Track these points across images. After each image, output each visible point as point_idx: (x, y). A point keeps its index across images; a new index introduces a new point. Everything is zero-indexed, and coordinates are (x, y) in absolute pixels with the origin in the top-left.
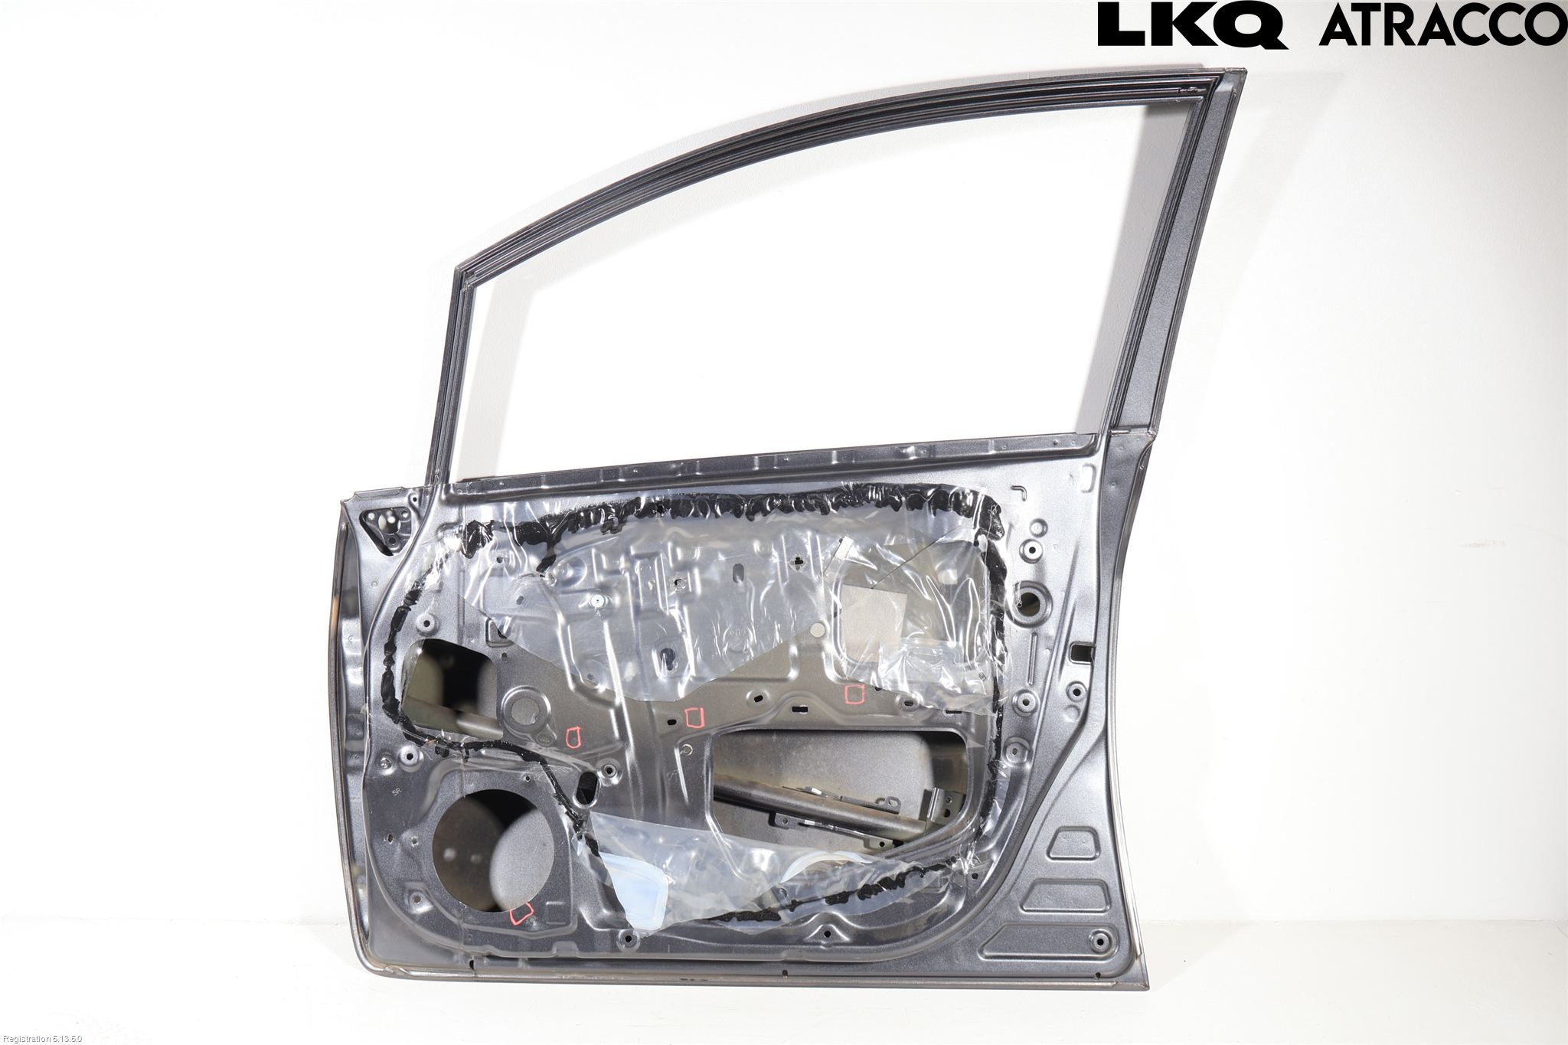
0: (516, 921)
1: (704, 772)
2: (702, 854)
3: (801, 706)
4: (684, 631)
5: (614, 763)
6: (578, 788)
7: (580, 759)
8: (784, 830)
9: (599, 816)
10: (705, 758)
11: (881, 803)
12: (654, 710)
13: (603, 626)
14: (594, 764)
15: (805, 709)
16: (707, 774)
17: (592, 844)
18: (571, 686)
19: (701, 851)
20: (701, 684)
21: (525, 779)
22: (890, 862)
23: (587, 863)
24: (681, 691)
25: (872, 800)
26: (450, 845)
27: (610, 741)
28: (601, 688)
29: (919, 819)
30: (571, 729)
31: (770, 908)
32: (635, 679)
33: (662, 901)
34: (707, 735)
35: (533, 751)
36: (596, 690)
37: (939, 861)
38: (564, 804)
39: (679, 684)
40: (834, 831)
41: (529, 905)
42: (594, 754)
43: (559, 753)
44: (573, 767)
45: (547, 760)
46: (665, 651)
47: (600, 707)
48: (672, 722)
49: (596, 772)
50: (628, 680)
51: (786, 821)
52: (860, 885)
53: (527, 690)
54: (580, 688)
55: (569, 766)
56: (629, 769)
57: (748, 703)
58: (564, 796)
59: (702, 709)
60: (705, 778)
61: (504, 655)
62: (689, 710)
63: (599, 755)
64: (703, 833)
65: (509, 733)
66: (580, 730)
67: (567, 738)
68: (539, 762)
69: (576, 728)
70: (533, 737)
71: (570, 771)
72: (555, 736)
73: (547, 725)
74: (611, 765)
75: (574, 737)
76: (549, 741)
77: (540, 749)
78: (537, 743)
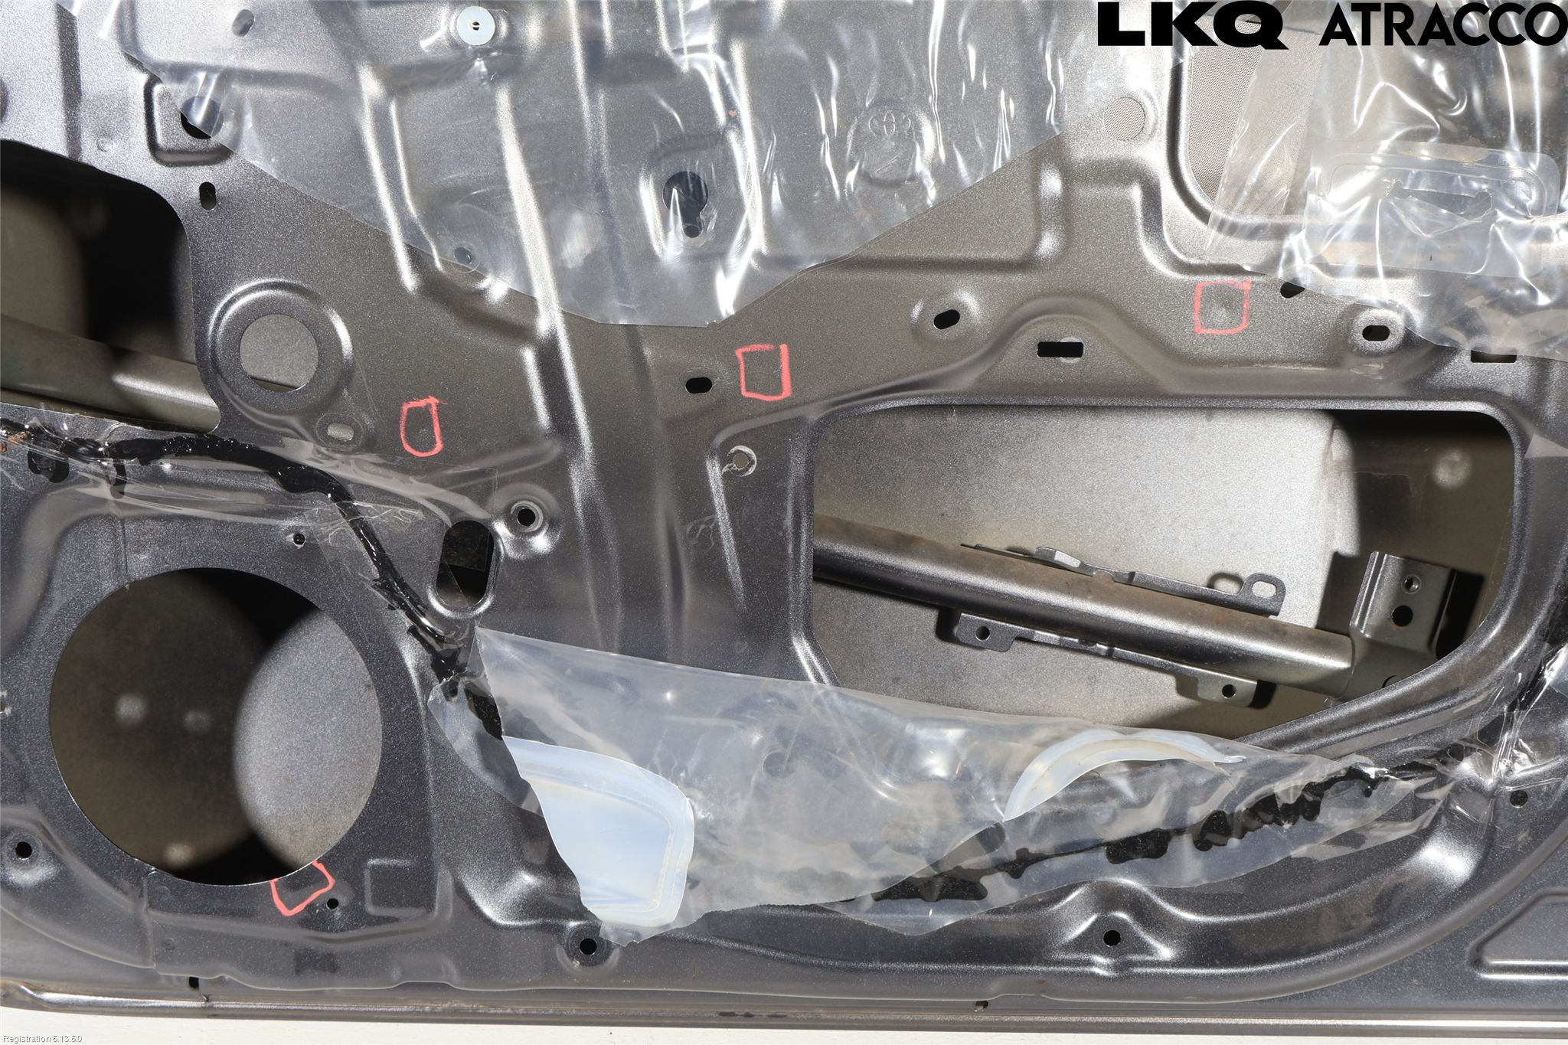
0: (290, 908)
1: (789, 521)
2: (785, 743)
3: (1063, 341)
4: (734, 121)
5: (539, 498)
6: (442, 565)
7: (442, 486)
8: (979, 653)
9: (502, 639)
10: (791, 483)
11: (1226, 588)
12: (647, 352)
13: (494, 104)
14: (481, 500)
15: (1075, 350)
16: (797, 524)
17: (485, 708)
18: (409, 279)
19: (782, 733)
20: (784, 275)
21: (291, 538)
22: (1284, 756)
23: (473, 762)
24: (727, 295)
25: (1197, 580)
26: (130, 688)
27: (523, 434)
28: (497, 288)
29: (1317, 627)
30: (413, 404)
31: (959, 868)
32: (592, 261)
33: (680, 856)
34: (798, 422)
35: (311, 464)
36: (481, 294)
37: (1417, 754)
38: (405, 608)
39: (720, 277)
40: (1109, 655)
41: (321, 867)
42: (481, 473)
43: (381, 471)
44: (424, 509)
45: (350, 488)
46: (678, 179)
47: (492, 343)
48: (699, 385)
49: (490, 521)
50: (570, 266)
51: (984, 632)
52: (1198, 813)
53: (279, 293)
54: (434, 287)
55: (414, 505)
56: (579, 512)
57: (916, 330)
58: (404, 586)
59: (784, 348)
60: (790, 537)
61: (207, 191)
62: (747, 349)
63: (497, 476)
64: (788, 688)
65: (236, 413)
66: (438, 406)
67: (402, 429)
68: (329, 495)
69: (428, 401)
70: (304, 426)
71: (416, 518)
72: (368, 422)
73: (345, 392)
74: (532, 504)
75: (423, 427)
76: (353, 438)
77: (329, 458)
78: (319, 443)
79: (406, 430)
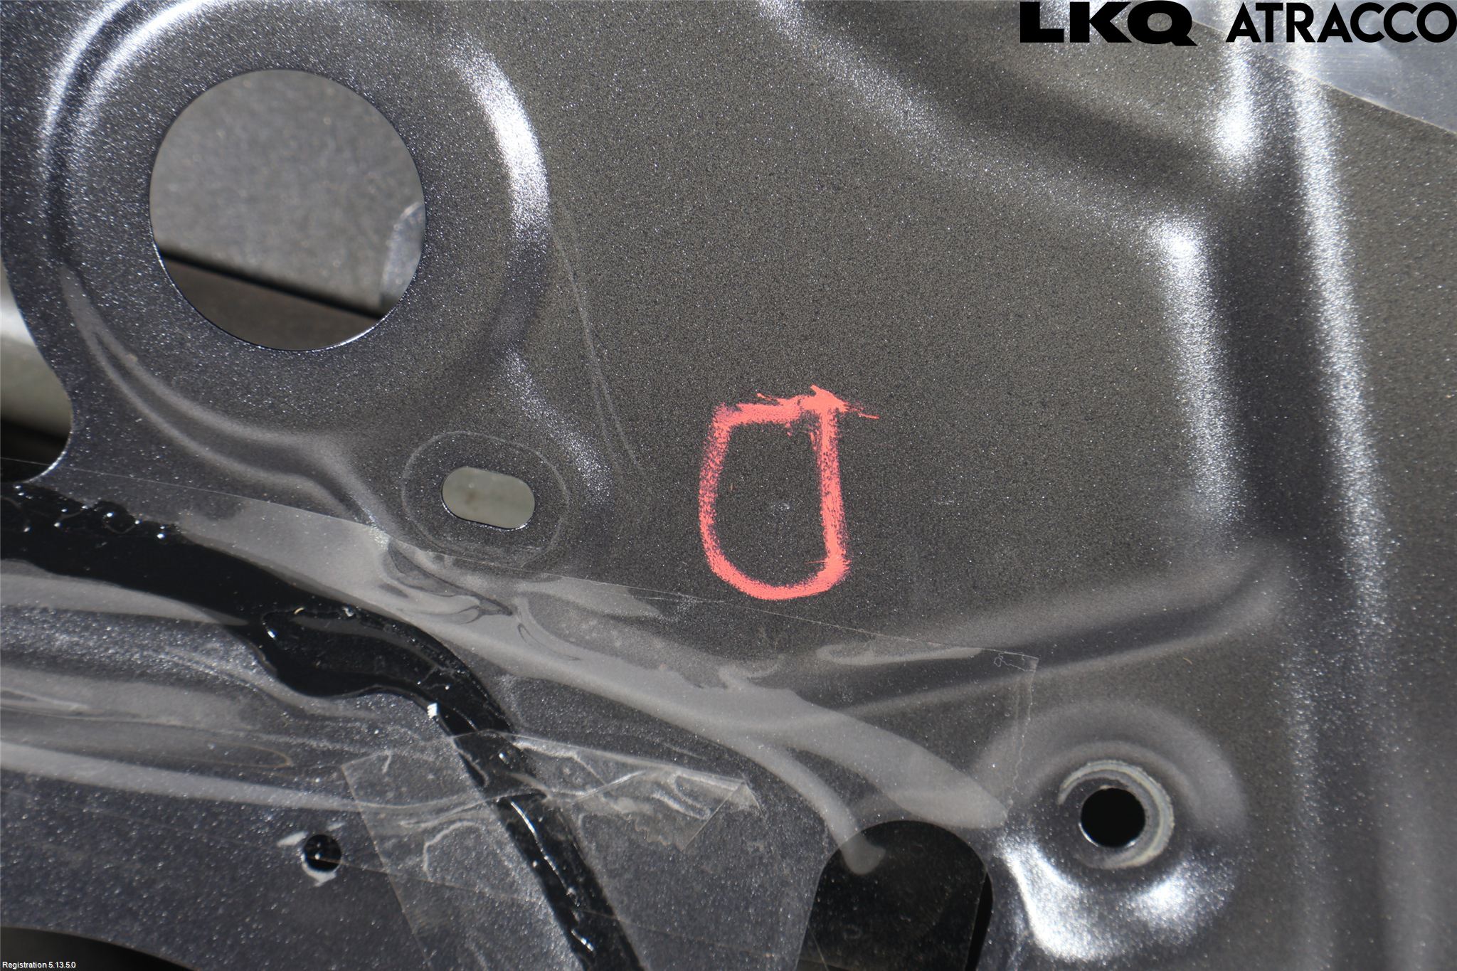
7: (828, 701)
14: (961, 757)
21: (293, 847)
30: (753, 413)
45: (505, 691)
55: (725, 761)
65: (126, 414)
66: (843, 422)
67: (706, 498)
68: (433, 710)
69: (808, 403)
70: (362, 472)
71: (729, 805)
72: (587, 463)
73: (516, 365)
74: (1136, 773)
75: (782, 496)
76: (532, 523)
77: (444, 586)
78: (410, 531)
79: (719, 503)
